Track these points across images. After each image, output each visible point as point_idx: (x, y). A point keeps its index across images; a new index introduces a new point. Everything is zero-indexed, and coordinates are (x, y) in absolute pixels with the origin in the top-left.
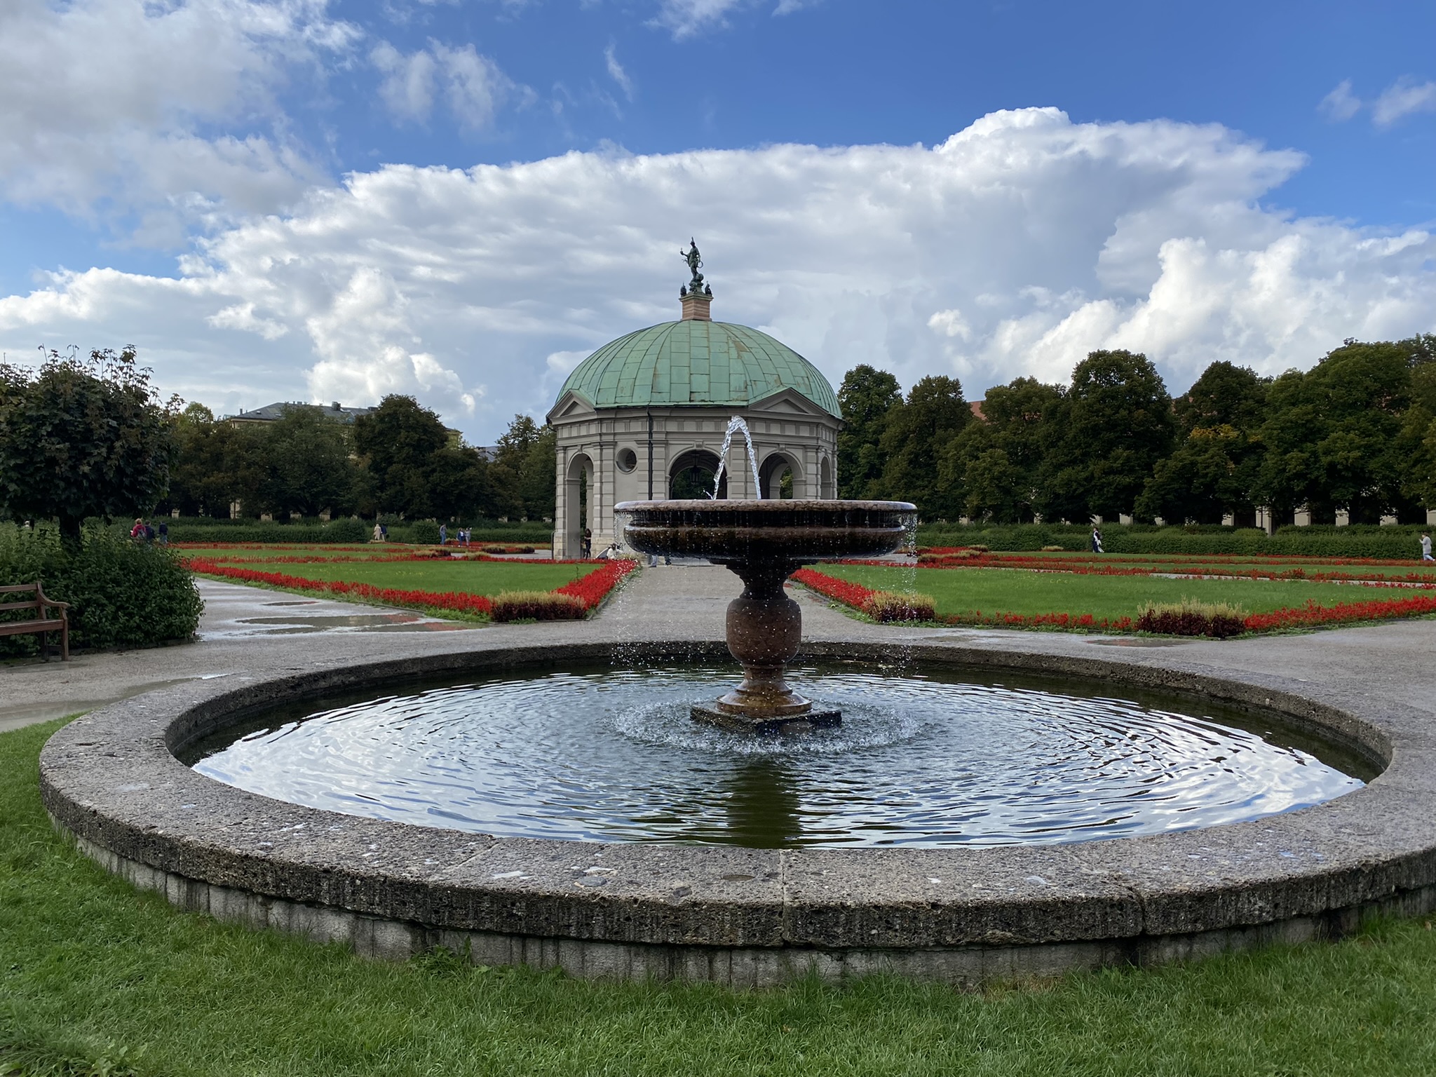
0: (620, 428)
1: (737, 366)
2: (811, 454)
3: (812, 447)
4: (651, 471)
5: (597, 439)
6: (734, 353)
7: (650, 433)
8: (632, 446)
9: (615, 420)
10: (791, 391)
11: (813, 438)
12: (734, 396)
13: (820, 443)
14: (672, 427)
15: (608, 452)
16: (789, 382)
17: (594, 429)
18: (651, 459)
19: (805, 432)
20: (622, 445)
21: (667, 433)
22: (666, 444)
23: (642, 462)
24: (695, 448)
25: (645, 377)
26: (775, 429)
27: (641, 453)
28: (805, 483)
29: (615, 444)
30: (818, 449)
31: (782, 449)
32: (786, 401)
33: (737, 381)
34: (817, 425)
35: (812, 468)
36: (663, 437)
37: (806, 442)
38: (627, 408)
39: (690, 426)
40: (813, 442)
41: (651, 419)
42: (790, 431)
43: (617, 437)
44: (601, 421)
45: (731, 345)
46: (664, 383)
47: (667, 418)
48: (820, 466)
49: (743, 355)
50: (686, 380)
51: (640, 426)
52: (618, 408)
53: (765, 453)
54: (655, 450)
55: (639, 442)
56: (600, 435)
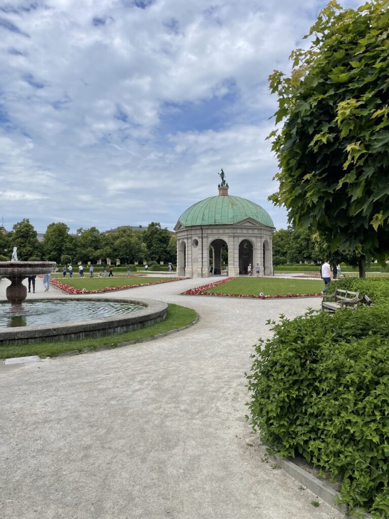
0: (193, 232)
1: (231, 210)
2: (259, 239)
3: (259, 237)
4: (202, 246)
5: (186, 236)
6: (230, 206)
7: (202, 234)
8: (197, 238)
9: (192, 230)
10: (249, 218)
12: (229, 220)
13: (262, 235)
14: (209, 231)
15: (190, 240)
16: (250, 215)
17: (186, 233)
18: (202, 243)
19: (256, 232)
20: (194, 238)
21: (208, 234)
22: (207, 237)
23: (200, 244)
24: (217, 238)
25: (201, 216)
26: (245, 231)
27: (200, 241)
28: (256, 249)
29: (191, 238)
30: (261, 237)
31: (247, 238)
32: (248, 222)
33: (230, 216)
34: (261, 229)
35: (259, 244)
36: (206, 235)
37: (256, 235)
38: (194, 226)
39: (215, 231)
40: (259, 235)
41: (202, 229)
42: (250, 231)
43: (192, 236)
44: (187, 230)
45: (230, 203)
46: (206, 217)
47: (207, 229)
48: (262, 243)
49: (234, 206)
50: (214, 216)
51: (199, 232)
52: (192, 226)
53: (241, 239)
54: (204, 239)
55: (199, 237)
56: (187, 235)
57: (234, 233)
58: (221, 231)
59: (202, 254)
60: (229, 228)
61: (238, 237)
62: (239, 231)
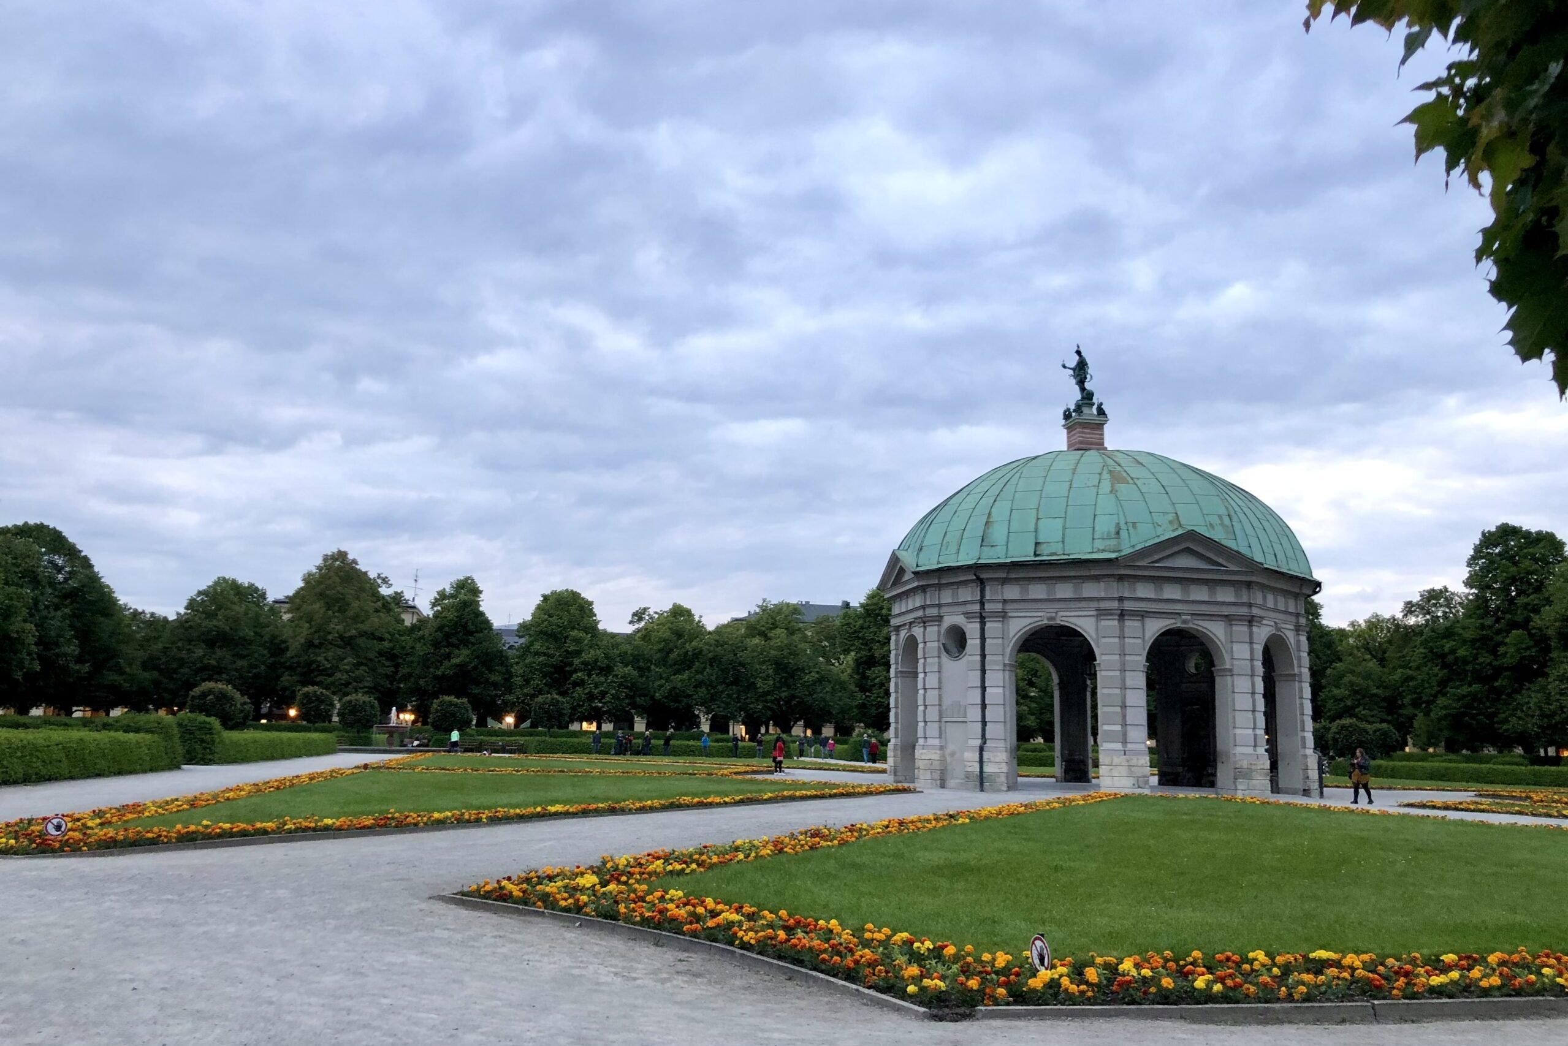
0: (947, 597)
1: (1106, 504)
2: (1241, 629)
3: (1240, 618)
4: (983, 656)
5: (920, 613)
6: (1106, 486)
7: (982, 603)
8: (960, 620)
9: (940, 586)
10: (1192, 535)
11: (1243, 604)
12: (1099, 544)
13: (1255, 611)
14: (1012, 592)
15: (932, 630)
16: (1193, 521)
17: (917, 601)
18: (983, 639)
19: (1226, 595)
20: (949, 621)
21: (1005, 601)
22: (1003, 616)
23: (973, 643)
24: (1045, 622)
25: (976, 527)
26: (1172, 592)
27: (972, 629)
28: (1231, 672)
29: (939, 619)
30: (1251, 621)
31: (1185, 622)
32: (1188, 551)
33: (1105, 525)
34: (1249, 585)
35: (1241, 651)
36: (999, 607)
37: (1226, 611)
38: (949, 569)
39: (1038, 591)
40: (1244, 611)
41: (981, 582)
42: (1200, 594)
43: (944, 610)
44: (923, 589)
45: (1105, 476)
46: (999, 533)
47: (1005, 581)
48: (1259, 649)
49: (1122, 488)
50: (1032, 527)
51: (968, 594)
52: (941, 570)
53: (1154, 628)
54: (988, 625)
55: (967, 615)
56: (923, 607)
57: (1121, 599)
58: (1064, 590)
59: (984, 688)
60: (1096, 578)
61: (1143, 615)
62: (1144, 591)
